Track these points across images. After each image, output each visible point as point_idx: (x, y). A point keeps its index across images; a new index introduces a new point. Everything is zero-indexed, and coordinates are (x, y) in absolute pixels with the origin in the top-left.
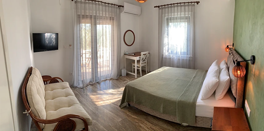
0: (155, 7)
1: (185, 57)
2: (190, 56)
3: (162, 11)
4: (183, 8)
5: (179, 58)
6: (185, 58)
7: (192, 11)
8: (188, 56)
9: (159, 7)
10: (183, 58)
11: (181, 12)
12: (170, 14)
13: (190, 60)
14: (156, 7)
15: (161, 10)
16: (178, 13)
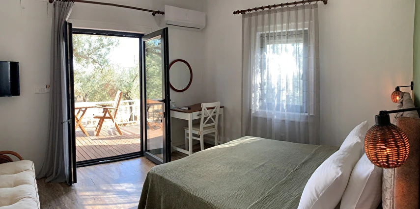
0: (235, 13)
1: (298, 116)
2: (307, 114)
3: (250, 21)
4: (293, 13)
5: (283, 119)
6: (297, 120)
7: (310, 20)
8: (302, 114)
9: (242, 12)
10: (291, 119)
11: (289, 22)
12: (266, 27)
13: (306, 124)
14: (238, 12)
15: (246, 19)
16: (282, 24)
